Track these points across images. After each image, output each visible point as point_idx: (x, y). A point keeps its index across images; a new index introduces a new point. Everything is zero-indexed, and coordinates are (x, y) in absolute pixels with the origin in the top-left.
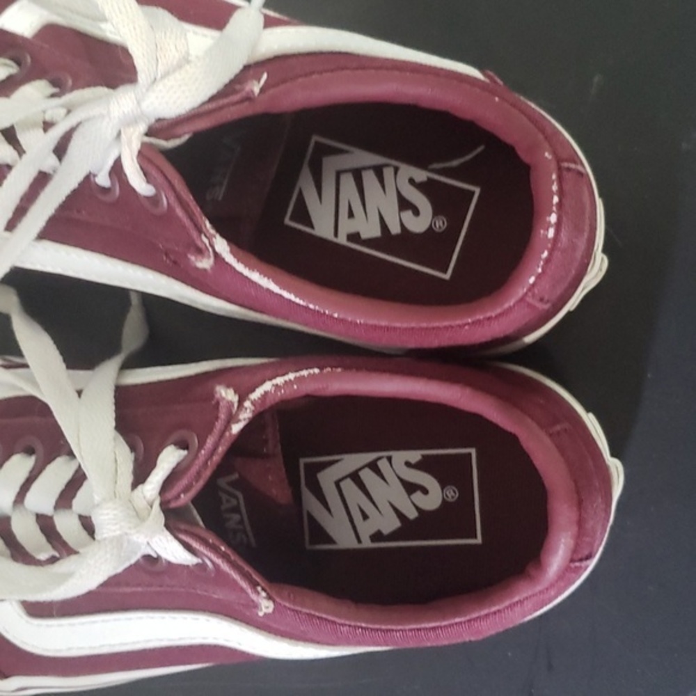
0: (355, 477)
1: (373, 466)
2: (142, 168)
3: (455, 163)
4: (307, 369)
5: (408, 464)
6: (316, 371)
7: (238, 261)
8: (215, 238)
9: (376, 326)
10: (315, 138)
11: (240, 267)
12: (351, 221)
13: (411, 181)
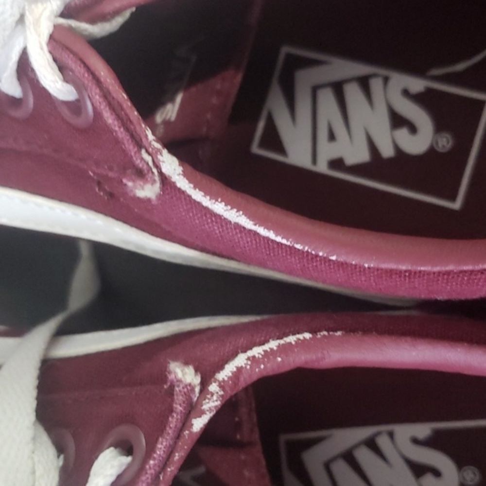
0: (349, 457)
1: (371, 444)
2: (55, 60)
3: (461, 67)
4: (294, 334)
5: (415, 441)
6: (308, 335)
7: (195, 188)
8: (161, 154)
9: (391, 270)
10: (285, 50)
11: (197, 195)
12: (333, 145)
13: (406, 93)
